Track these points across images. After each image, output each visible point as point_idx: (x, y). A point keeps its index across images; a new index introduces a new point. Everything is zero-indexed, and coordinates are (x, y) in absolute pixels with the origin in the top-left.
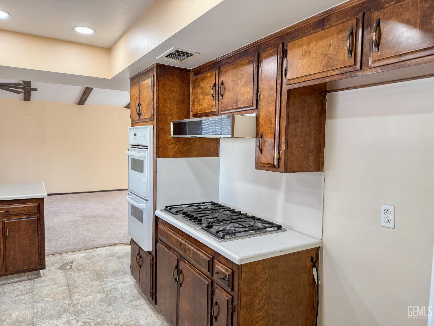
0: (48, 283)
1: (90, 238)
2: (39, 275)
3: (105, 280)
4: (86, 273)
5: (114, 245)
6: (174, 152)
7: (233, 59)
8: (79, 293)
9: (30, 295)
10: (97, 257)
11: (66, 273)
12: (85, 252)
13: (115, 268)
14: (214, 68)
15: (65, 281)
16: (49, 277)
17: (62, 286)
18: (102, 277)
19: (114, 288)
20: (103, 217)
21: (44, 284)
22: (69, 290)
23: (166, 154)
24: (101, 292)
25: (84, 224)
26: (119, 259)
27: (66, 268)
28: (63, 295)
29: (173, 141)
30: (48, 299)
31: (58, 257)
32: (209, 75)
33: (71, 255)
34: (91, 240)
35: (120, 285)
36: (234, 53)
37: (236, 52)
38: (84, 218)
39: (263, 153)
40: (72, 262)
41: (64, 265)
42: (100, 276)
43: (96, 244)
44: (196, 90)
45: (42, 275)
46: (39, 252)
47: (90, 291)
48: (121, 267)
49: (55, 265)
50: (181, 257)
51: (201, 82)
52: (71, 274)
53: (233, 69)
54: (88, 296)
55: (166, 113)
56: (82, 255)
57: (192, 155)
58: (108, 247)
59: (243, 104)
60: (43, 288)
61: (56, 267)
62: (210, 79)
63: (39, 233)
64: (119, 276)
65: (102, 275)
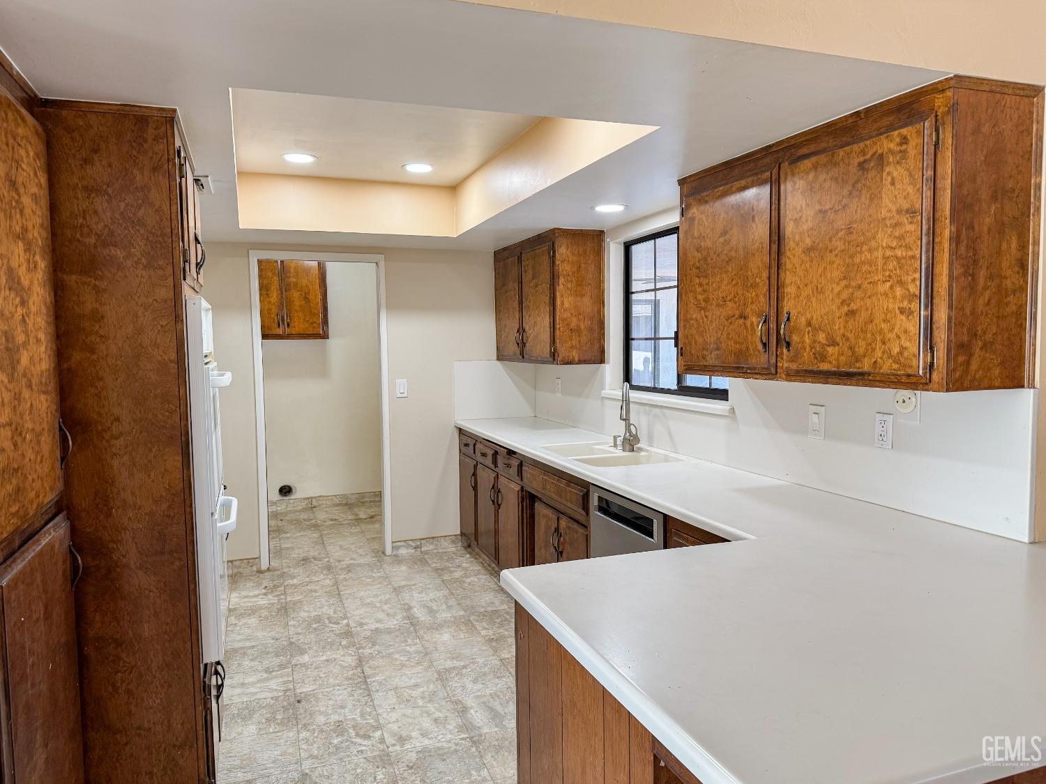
3: (279, 694)
8: (343, 667)
19: (271, 672)
22: (363, 673)
24: (299, 666)
28: (375, 663)
35: (254, 678)
47: (320, 669)
54: (327, 661)
65: (283, 707)
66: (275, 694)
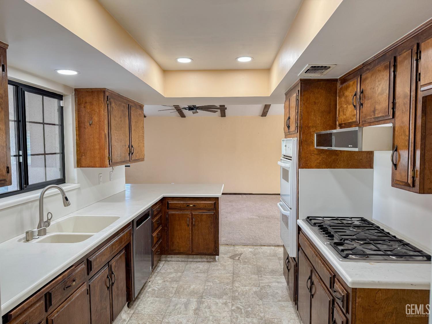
0: (220, 267)
1: (260, 236)
2: (215, 260)
3: (263, 276)
4: (250, 266)
5: (278, 246)
6: (317, 163)
7: (372, 65)
8: (240, 282)
9: (206, 274)
10: (261, 254)
11: (234, 263)
12: (253, 248)
13: (274, 268)
14: (357, 76)
15: (232, 269)
16: (221, 263)
17: (229, 273)
18: (261, 273)
19: (268, 285)
20: (276, 218)
21: (217, 268)
22: (233, 278)
23: (309, 165)
24: (257, 286)
25: (258, 223)
26: (280, 260)
27: (235, 258)
28: (227, 281)
29: (316, 152)
30: (217, 281)
31: (232, 248)
32: (351, 83)
33: (241, 248)
34: (260, 238)
35: (274, 284)
36: (374, 59)
37: (375, 58)
38: (259, 217)
39: (398, 168)
40: (241, 254)
41: (234, 256)
42: (260, 272)
43: (263, 242)
44: (341, 100)
45: (217, 260)
46: (215, 241)
47: (249, 283)
48: (280, 268)
49: (228, 254)
50: (314, 269)
51: (345, 91)
52: (238, 265)
53: (372, 75)
54: (246, 286)
55: (310, 125)
56: (250, 250)
57: (338, 166)
58: (273, 247)
59: (379, 113)
60: (215, 271)
61: (229, 256)
62: (353, 88)
63: (215, 225)
64: (275, 275)
65: (262, 272)
66: (265, 276)
